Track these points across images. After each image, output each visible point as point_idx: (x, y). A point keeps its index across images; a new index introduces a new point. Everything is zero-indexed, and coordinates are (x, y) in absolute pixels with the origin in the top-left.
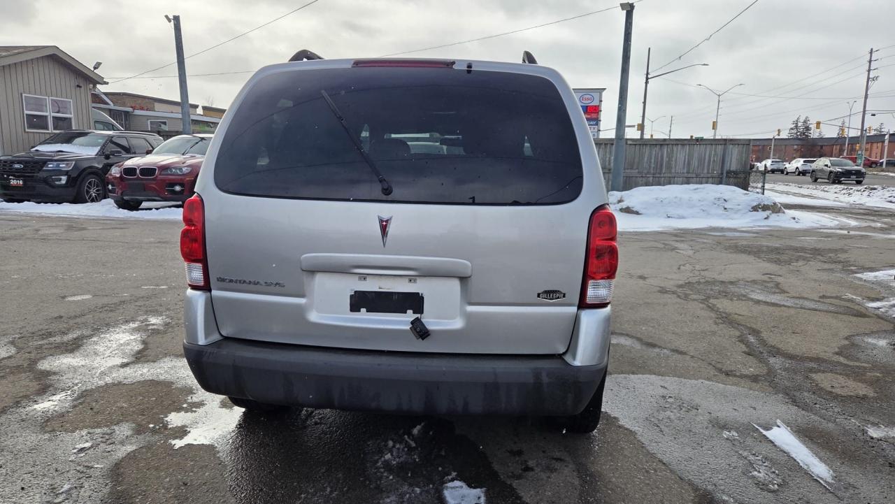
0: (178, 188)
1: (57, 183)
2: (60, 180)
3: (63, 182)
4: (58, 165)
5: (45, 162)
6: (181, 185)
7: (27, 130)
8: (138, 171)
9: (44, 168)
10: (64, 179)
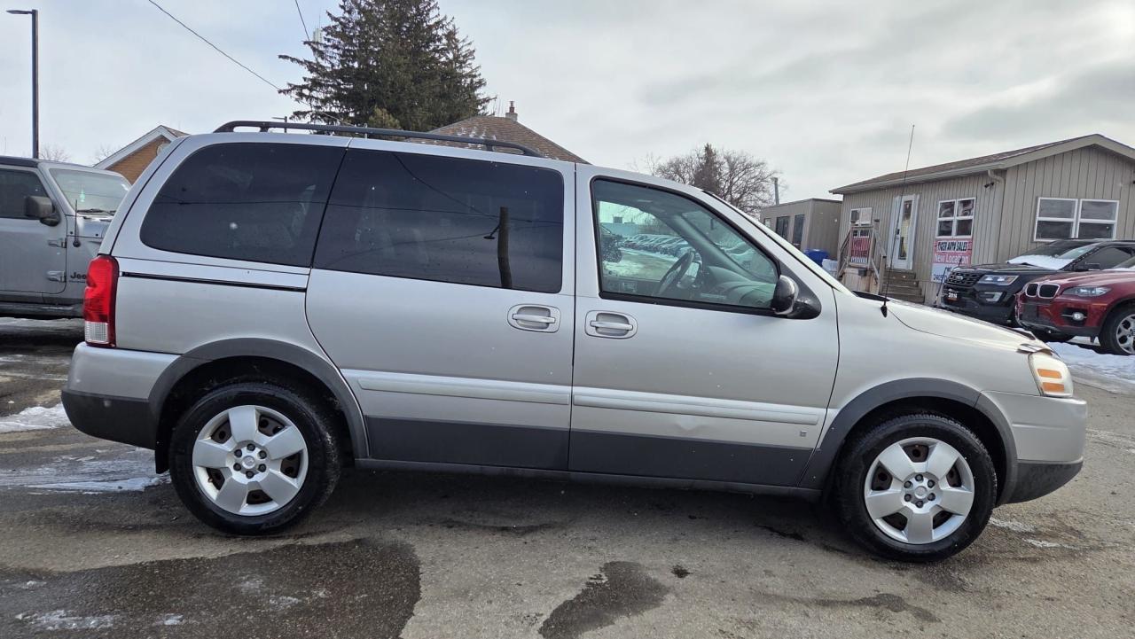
0: (1077, 316)
1: (989, 300)
2: (992, 296)
3: (996, 299)
4: (995, 279)
5: (982, 275)
6: (1084, 312)
7: (1035, 240)
8: (1038, 290)
9: (979, 282)
10: (998, 296)
